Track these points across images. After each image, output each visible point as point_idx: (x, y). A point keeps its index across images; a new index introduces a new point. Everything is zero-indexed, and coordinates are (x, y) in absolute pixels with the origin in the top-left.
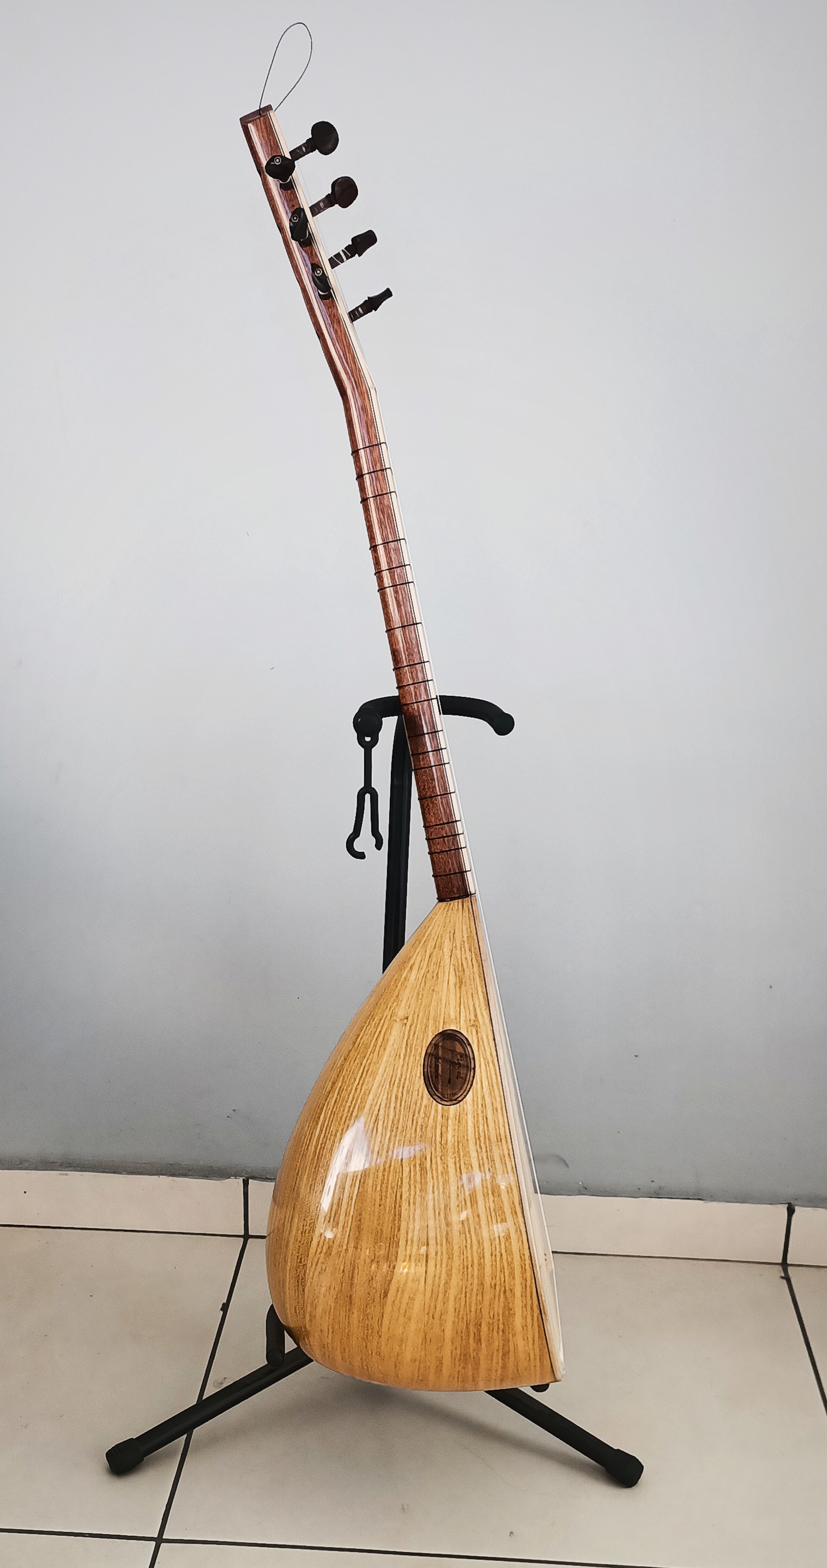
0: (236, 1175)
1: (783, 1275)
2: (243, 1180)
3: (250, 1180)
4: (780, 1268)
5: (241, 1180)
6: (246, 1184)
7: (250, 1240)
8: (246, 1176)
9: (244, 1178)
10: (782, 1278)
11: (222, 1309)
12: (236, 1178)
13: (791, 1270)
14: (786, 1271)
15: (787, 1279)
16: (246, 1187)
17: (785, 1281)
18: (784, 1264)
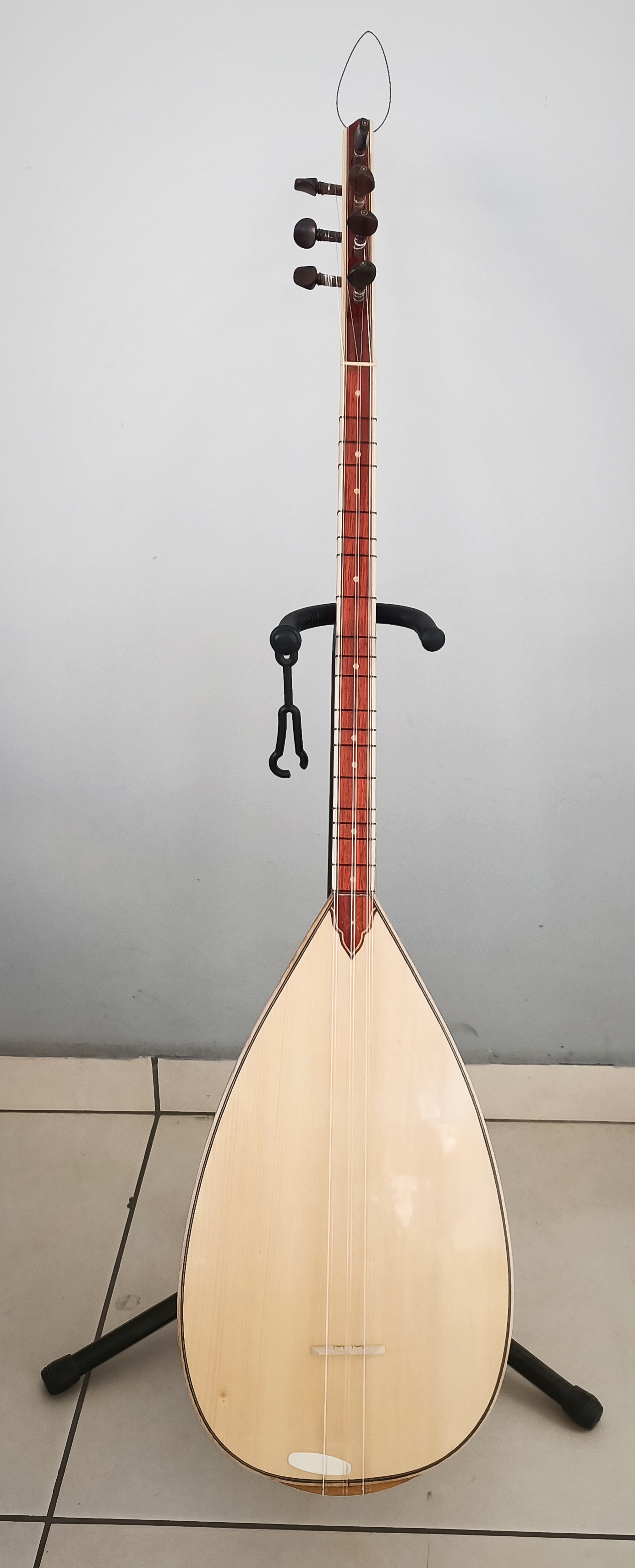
0: (145, 1054)
2: (152, 1059)
3: (159, 1059)
5: (150, 1059)
7: (161, 1117)
9: (153, 1057)
11: (128, 1206)
16: (155, 1065)
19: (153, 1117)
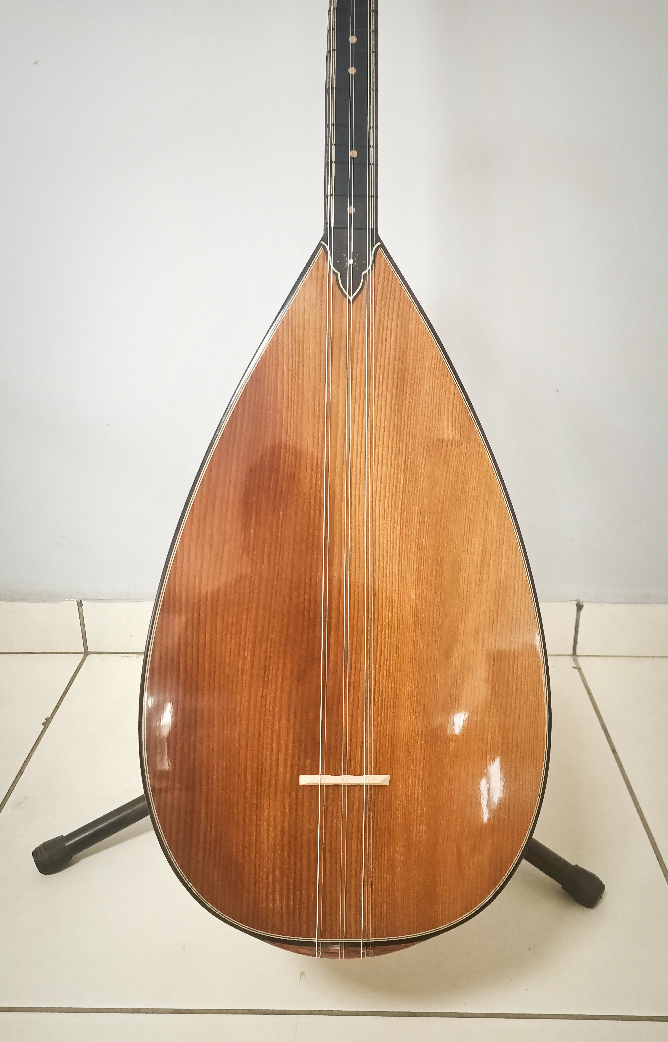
1: (574, 666)
4: (571, 659)
6: (80, 604)
8: (80, 598)
10: (574, 668)
12: (70, 600)
13: (580, 660)
14: (575, 661)
15: (579, 669)
17: (576, 671)
18: (574, 653)
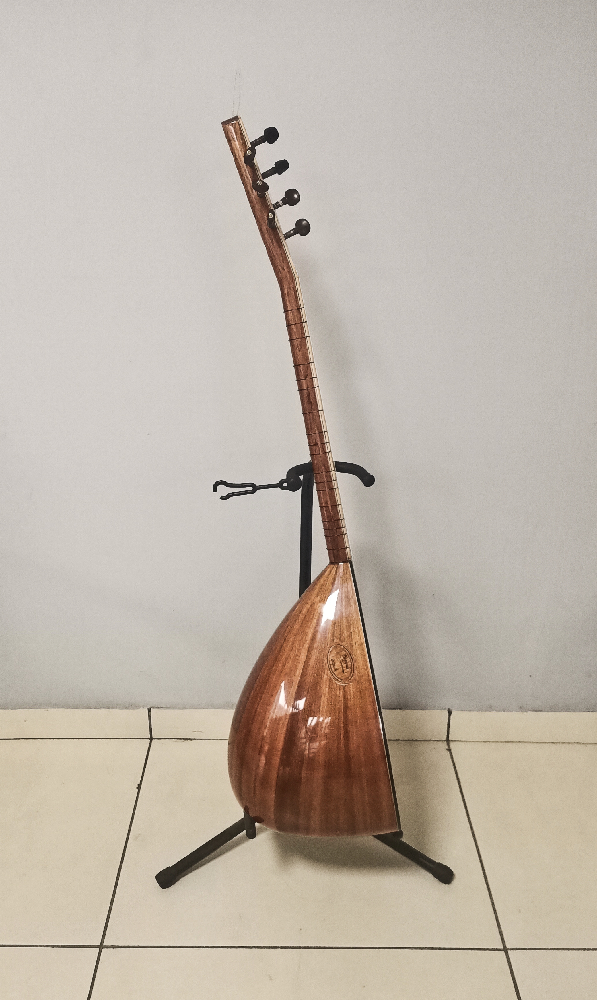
19: (149, 741)
